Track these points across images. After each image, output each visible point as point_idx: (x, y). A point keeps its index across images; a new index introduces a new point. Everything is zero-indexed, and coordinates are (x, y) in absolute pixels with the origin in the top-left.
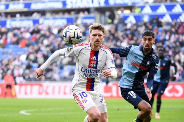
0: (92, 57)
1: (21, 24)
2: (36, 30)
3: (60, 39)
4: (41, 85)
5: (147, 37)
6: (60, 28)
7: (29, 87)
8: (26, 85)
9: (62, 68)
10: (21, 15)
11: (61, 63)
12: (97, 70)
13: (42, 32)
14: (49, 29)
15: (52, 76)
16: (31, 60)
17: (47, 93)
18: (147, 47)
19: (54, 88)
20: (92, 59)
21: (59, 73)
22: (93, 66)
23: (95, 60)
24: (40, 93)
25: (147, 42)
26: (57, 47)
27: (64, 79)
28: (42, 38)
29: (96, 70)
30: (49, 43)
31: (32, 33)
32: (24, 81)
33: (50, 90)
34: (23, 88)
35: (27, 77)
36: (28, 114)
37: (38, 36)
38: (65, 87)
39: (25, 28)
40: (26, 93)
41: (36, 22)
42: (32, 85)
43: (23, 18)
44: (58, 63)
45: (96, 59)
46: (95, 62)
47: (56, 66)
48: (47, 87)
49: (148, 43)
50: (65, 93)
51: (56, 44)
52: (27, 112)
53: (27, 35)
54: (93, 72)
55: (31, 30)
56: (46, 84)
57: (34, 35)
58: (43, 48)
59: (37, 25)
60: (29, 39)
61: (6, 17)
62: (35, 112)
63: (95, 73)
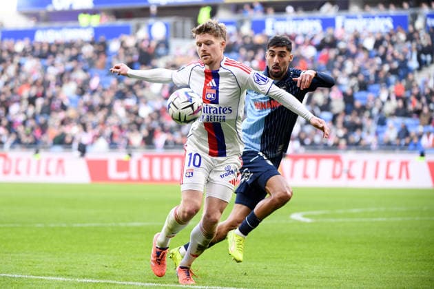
0: (208, 82)
1: (297, 27)
2: (328, 40)
3: (378, 60)
4: (337, 159)
5: (277, 50)
6: (378, 36)
7: (312, 163)
8: (306, 158)
9: (382, 122)
10: (296, 10)
11: (380, 111)
12: (220, 108)
13: (342, 45)
14: (357, 39)
15: (361, 139)
16: (316, 105)
17: (350, 177)
18: (277, 71)
19: (365, 164)
20: (208, 85)
21: (377, 134)
22: (211, 99)
23: (213, 88)
24: (335, 177)
25: (276, 59)
26: (372, 78)
27: (388, 146)
28: (341, 59)
29: (218, 108)
30: (356, 69)
31: (319, 48)
32: (302, 151)
33: (357, 170)
34: (300, 164)
35: (308, 141)
36: (308, 220)
37: (332, 53)
38: (389, 164)
39: (305, 35)
40: (305, 176)
41: (328, 23)
42: (318, 158)
43: (301, 14)
44: (375, 111)
45: (215, 85)
46: (214, 91)
47: (371, 117)
48: (351, 163)
49: (278, 62)
50: (388, 177)
51: (371, 72)
52: (305, 216)
53: (310, 52)
54: (212, 110)
55: (317, 40)
56: (348, 156)
57: (325, 52)
58: (343, 80)
59: (330, 31)
60: (313, 60)
61: (265, 12)
62: (324, 216)
63: (217, 113)
